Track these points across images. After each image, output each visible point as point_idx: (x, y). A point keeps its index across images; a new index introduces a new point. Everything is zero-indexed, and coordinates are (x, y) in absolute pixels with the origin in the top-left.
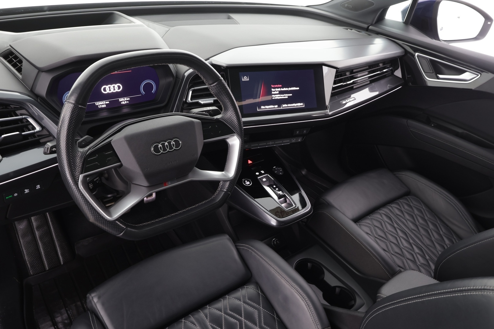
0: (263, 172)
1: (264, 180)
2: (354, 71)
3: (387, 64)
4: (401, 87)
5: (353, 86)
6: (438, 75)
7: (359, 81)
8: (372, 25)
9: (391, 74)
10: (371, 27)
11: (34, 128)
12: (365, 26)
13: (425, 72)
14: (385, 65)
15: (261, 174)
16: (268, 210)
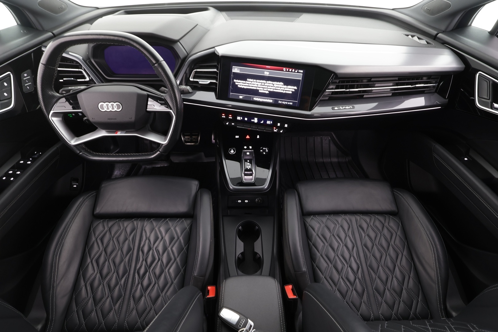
0: (251, 147)
1: (248, 153)
2: (373, 79)
3: (432, 79)
4: (440, 107)
5: (364, 95)
6: (493, 103)
7: (373, 91)
8: (443, 32)
9: (434, 90)
10: (440, 35)
11: (85, 78)
12: (434, 32)
13: (479, 96)
14: (430, 79)
15: (248, 148)
16: (230, 177)
